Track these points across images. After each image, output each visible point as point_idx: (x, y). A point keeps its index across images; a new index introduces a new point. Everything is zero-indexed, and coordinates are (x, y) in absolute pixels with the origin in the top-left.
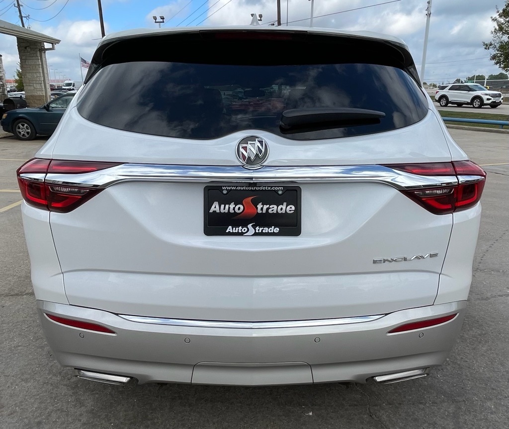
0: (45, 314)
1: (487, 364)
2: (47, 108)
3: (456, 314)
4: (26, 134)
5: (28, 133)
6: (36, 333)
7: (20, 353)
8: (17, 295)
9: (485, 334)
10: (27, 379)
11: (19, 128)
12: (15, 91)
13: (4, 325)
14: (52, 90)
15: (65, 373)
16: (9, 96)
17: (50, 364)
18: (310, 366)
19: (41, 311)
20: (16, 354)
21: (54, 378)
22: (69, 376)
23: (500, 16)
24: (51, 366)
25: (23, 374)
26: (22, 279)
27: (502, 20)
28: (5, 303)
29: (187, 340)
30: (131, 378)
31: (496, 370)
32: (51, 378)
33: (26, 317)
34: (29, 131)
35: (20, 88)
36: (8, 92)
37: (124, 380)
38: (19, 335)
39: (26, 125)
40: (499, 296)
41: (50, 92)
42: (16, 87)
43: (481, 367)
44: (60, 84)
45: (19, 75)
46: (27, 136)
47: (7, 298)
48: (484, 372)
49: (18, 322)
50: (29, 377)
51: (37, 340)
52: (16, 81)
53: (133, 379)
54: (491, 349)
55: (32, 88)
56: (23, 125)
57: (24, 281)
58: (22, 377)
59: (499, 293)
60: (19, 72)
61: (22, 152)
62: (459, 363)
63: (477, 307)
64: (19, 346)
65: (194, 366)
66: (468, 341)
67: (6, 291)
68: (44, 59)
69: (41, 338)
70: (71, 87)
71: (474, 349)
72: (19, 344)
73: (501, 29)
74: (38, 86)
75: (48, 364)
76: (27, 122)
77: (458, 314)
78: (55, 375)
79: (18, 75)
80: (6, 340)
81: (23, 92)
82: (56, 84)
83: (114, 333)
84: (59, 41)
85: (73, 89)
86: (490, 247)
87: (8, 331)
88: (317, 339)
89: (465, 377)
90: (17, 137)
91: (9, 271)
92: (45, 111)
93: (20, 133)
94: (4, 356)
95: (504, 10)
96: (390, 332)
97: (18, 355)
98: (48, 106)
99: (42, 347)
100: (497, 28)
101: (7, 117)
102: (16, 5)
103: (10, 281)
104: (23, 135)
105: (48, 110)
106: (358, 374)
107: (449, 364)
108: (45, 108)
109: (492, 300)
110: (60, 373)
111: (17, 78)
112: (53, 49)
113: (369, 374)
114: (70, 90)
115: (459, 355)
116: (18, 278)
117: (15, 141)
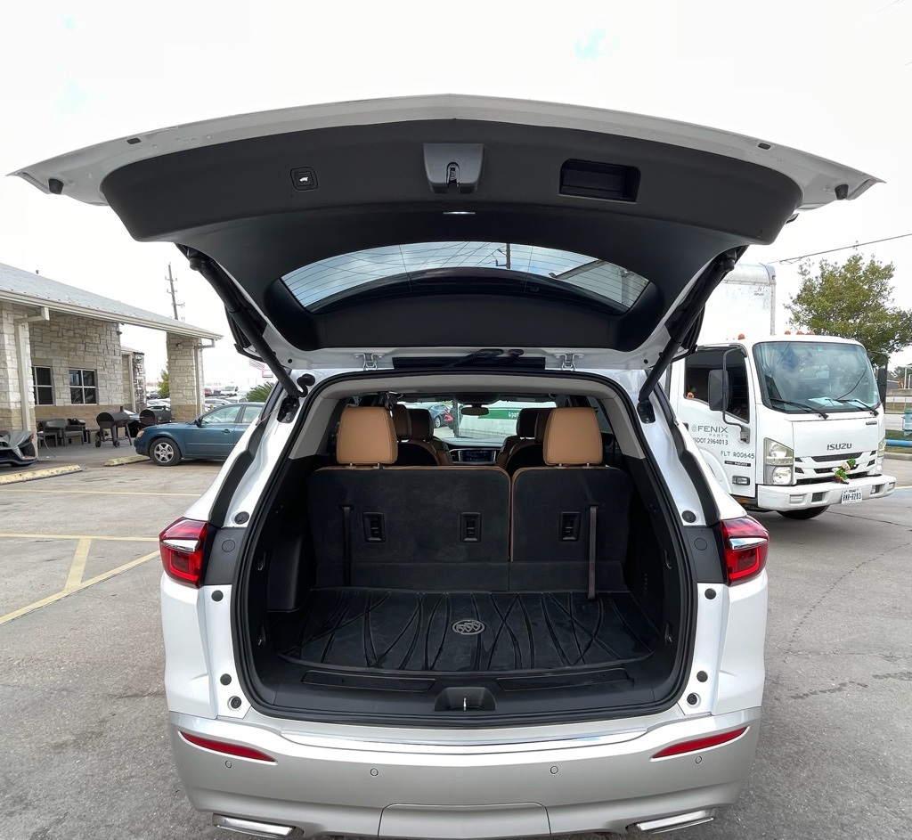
0: (179, 733)
1: (809, 800)
2: (199, 423)
3: (746, 728)
4: (166, 458)
5: (169, 456)
6: (157, 756)
7: (131, 788)
8: (136, 696)
9: (804, 751)
10: (139, 830)
11: (158, 449)
12: (156, 398)
13: (113, 744)
14: (207, 395)
15: (196, 820)
16: (148, 405)
17: (175, 806)
18: (547, 809)
19: (174, 728)
20: (126, 789)
21: (179, 828)
22: (202, 824)
23: (795, 302)
24: (177, 808)
25: (133, 822)
26: (146, 671)
27: (798, 308)
28: (118, 708)
29: (374, 772)
30: (294, 828)
31: (824, 810)
32: (174, 828)
33: (146, 731)
34: (172, 453)
35: (164, 394)
36: (148, 398)
37: (285, 831)
38: (134, 758)
39: (168, 446)
40: (822, 691)
41: (203, 399)
42: (159, 392)
43: (800, 804)
44: (219, 388)
45: (165, 377)
46: (168, 460)
47: (121, 702)
48: (805, 812)
49: (133, 739)
50: (142, 827)
51: (158, 768)
52: (160, 385)
53: (296, 830)
54: (813, 776)
55: (181, 395)
56: (164, 446)
57: (147, 674)
58: (132, 828)
59: (821, 688)
60: (165, 373)
61: (160, 483)
62: (768, 798)
63: (790, 709)
64: (132, 777)
65: (382, 811)
66: (780, 763)
67: (120, 690)
68: (199, 359)
69: (166, 763)
70: (233, 392)
71: (789, 776)
72: (133, 774)
73: (797, 319)
74: (189, 393)
75: (171, 805)
76: (170, 441)
77: (748, 728)
78: (181, 823)
79: (162, 377)
80: (113, 767)
81: (168, 399)
82: (212, 388)
83: (272, 760)
84: (222, 336)
85: (235, 395)
86: (805, 617)
87: (117, 754)
88: (553, 768)
89: (778, 821)
90: (155, 462)
91: (127, 659)
92: (195, 427)
93: (159, 456)
94: (108, 793)
95: (799, 296)
96: (655, 757)
97: (129, 792)
98: (200, 421)
99: (165, 779)
100: (793, 317)
101: (143, 435)
102: (170, 291)
103: (127, 674)
104: (163, 459)
105: (199, 426)
106: (614, 819)
107: (753, 801)
108: (196, 422)
109: (811, 698)
110: (188, 820)
111: (162, 381)
112: (212, 346)
113: (631, 819)
114: (231, 395)
115: (768, 785)
116: (140, 669)
117: (151, 466)
